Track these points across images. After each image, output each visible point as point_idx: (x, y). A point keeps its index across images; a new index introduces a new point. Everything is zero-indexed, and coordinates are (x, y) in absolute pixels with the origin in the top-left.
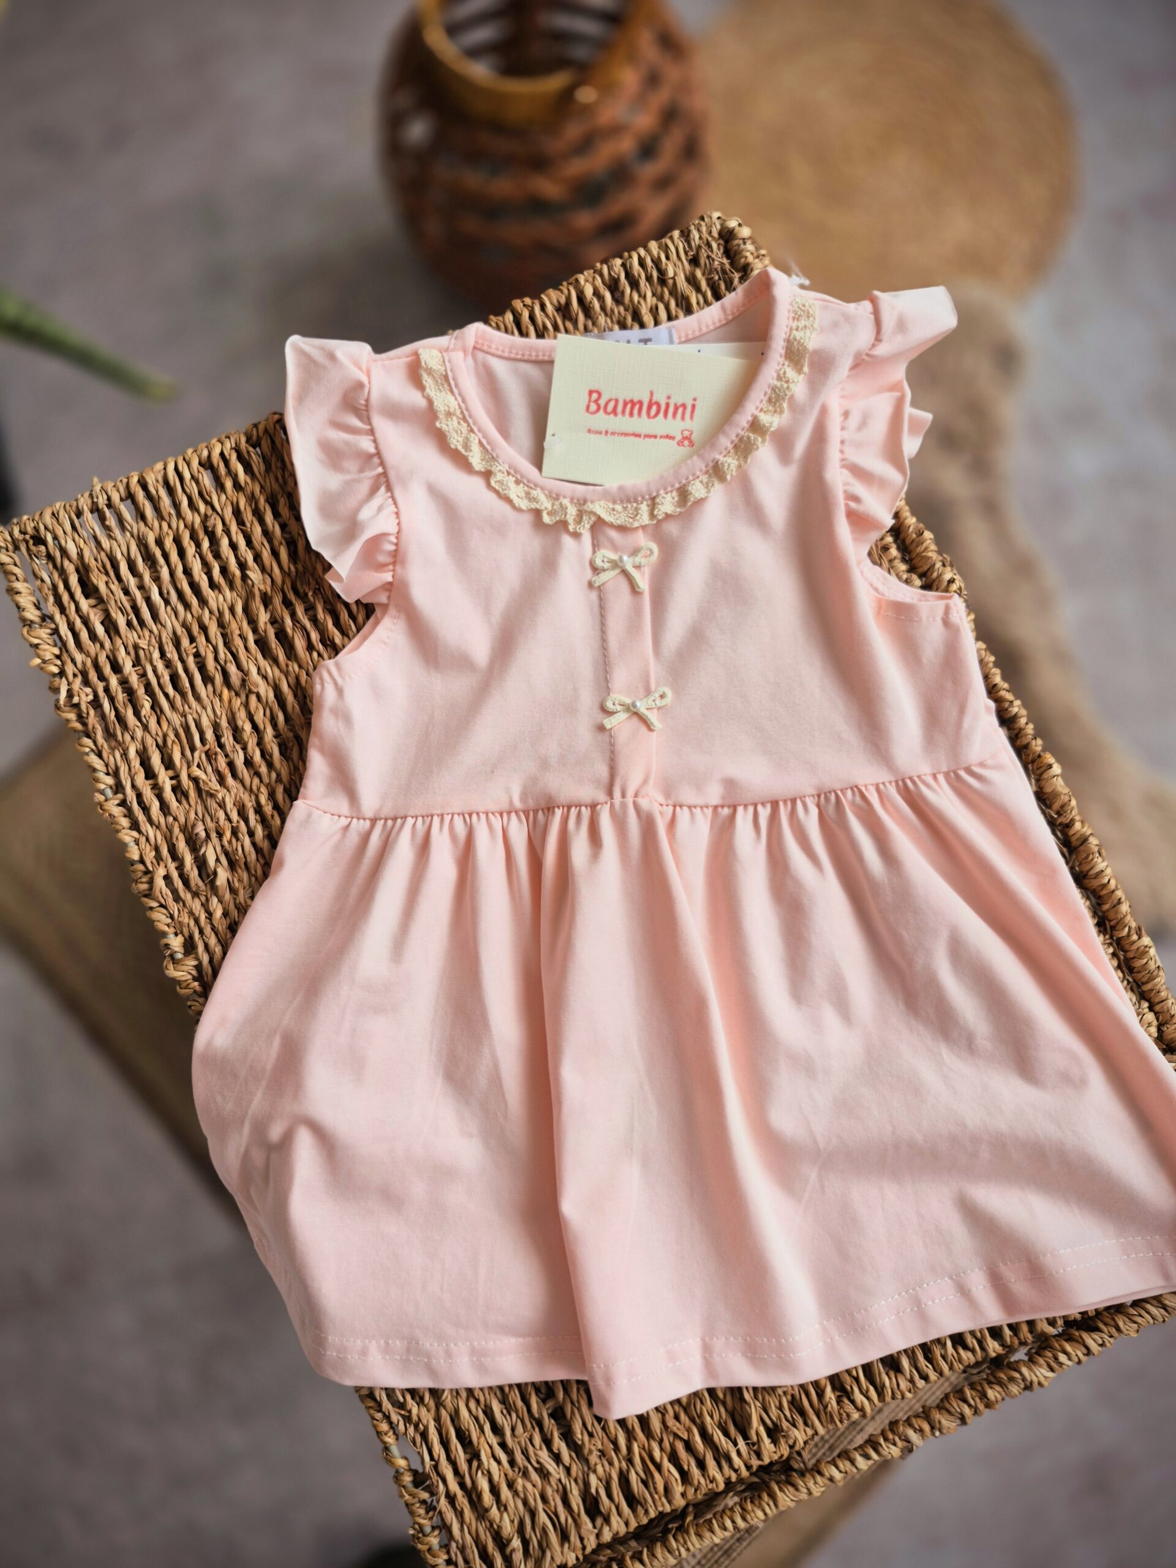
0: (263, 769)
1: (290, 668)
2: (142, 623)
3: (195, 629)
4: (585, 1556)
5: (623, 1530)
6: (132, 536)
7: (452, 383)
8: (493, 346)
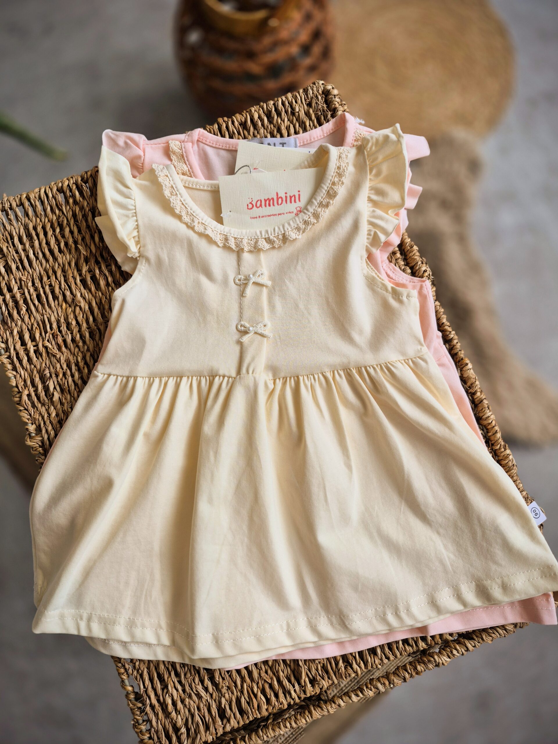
0: (81, 344)
1: (97, 294)
2: (24, 268)
3: (50, 272)
4: (217, 738)
5: (236, 726)
6: (22, 224)
7: (186, 158)
8: (208, 141)
